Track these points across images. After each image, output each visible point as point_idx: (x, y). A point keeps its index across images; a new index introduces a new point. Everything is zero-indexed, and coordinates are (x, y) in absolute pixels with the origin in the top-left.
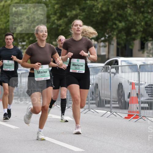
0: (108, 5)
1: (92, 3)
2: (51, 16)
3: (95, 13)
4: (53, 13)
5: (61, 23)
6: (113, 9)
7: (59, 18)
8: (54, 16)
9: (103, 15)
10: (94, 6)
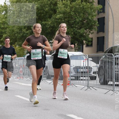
0: (54, 23)
1: (45, 23)
2: (23, 29)
3: (47, 28)
4: (23, 28)
5: (28, 33)
6: (57, 25)
7: (27, 30)
8: (24, 29)
9: (51, 28)
10: (46, 24)
